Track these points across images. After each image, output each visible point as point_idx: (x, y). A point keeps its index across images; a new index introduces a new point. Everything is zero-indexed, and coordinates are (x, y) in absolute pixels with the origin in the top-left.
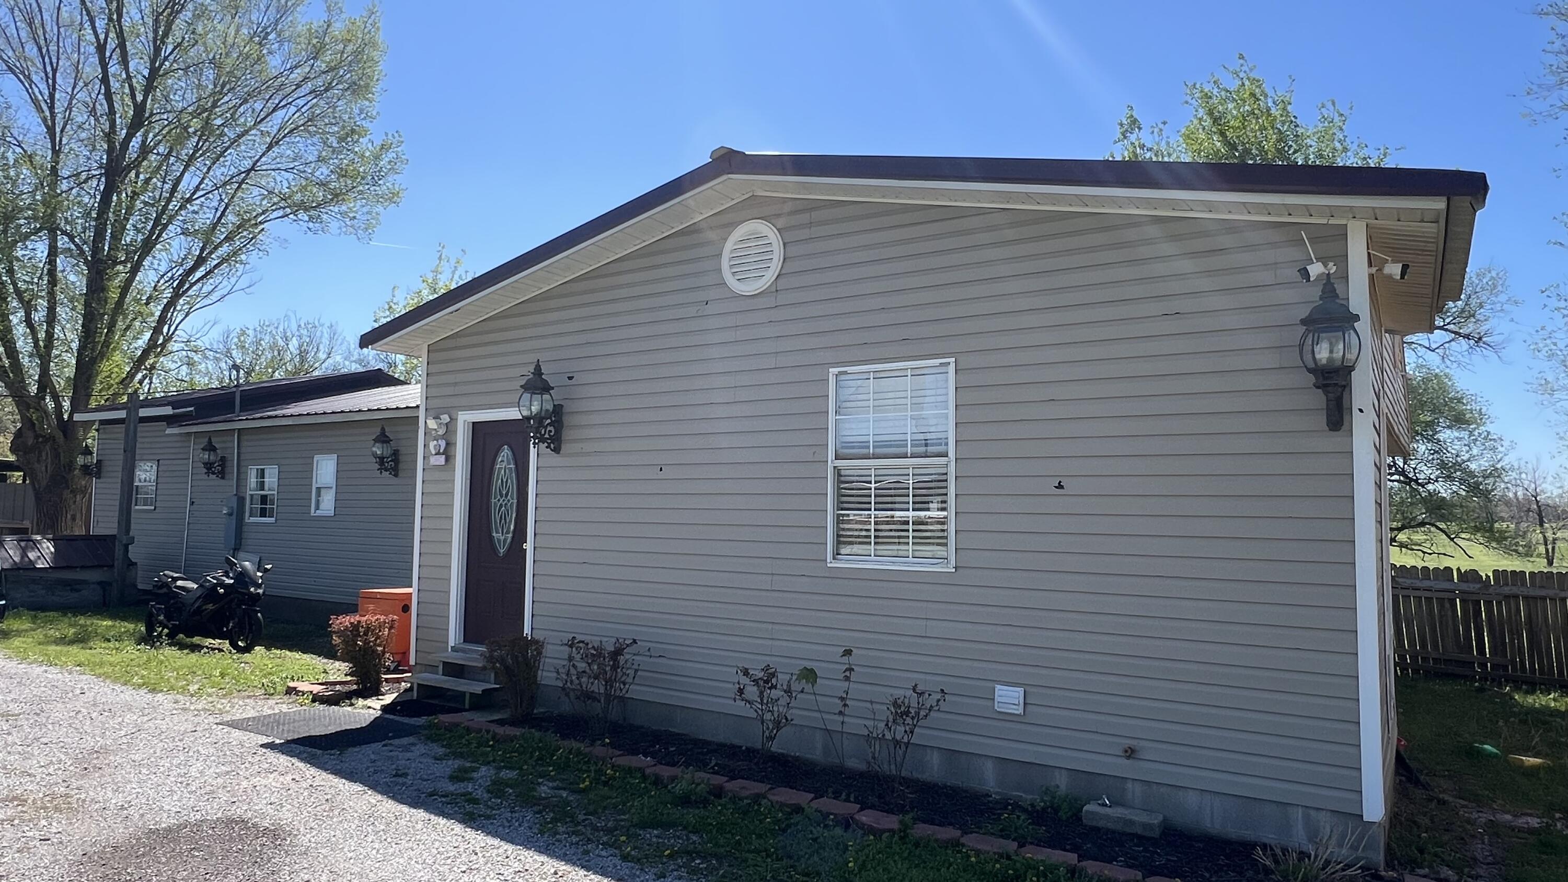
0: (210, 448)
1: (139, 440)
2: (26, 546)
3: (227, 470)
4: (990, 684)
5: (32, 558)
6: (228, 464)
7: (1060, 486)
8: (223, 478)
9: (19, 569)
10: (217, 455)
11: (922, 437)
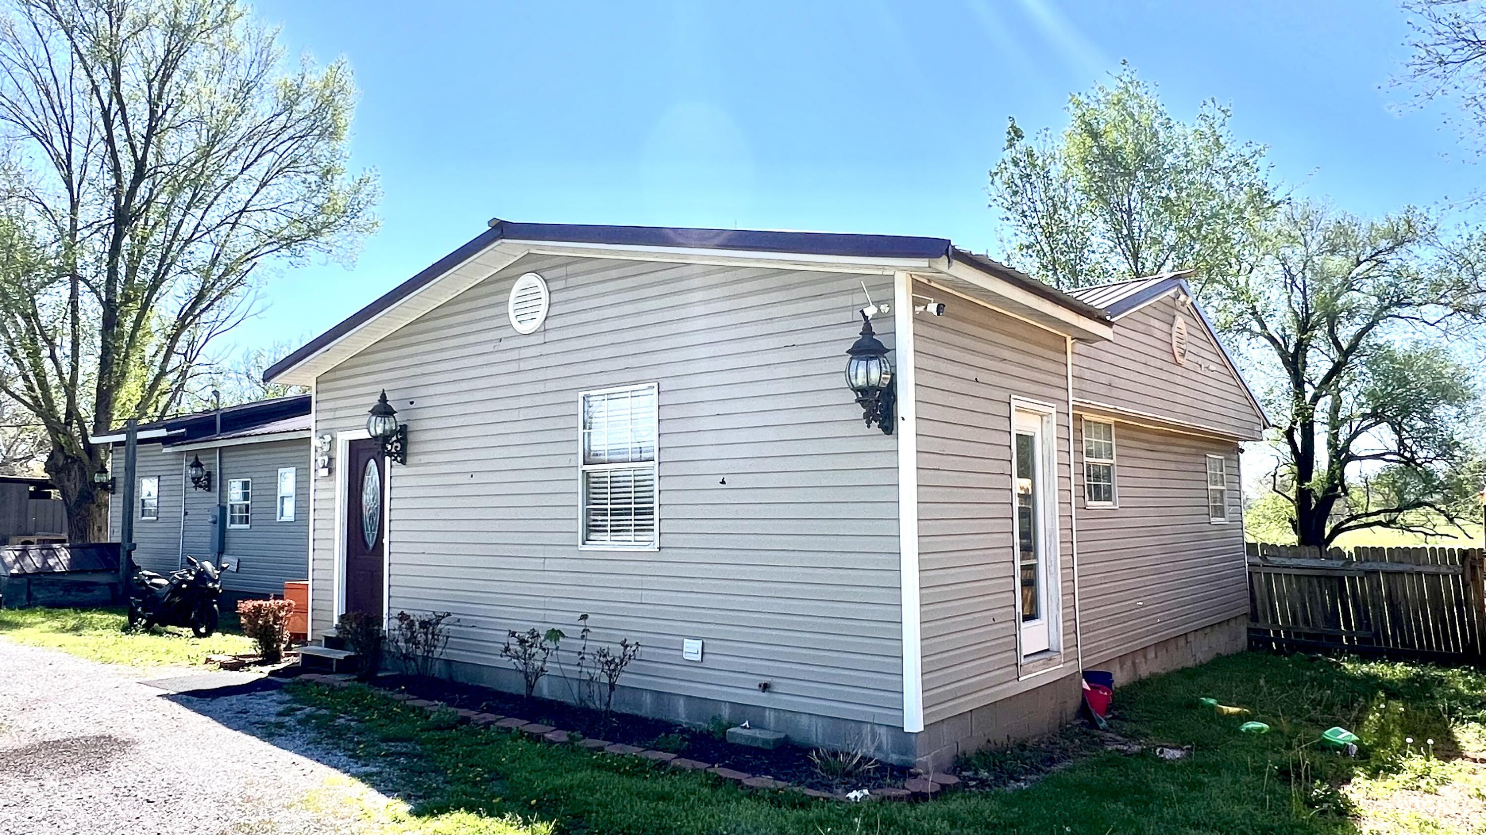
0: (197, 464)
1: (138, 459)
2: (48, 554)
3: (212, 483)
4: (680, 639)
5: (52, 564)
6: (212, 478)
7: (723, 482)
8: (209, 490)
9: (40, 573)
10: (202, 470)
11: (638, 445)
